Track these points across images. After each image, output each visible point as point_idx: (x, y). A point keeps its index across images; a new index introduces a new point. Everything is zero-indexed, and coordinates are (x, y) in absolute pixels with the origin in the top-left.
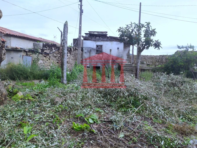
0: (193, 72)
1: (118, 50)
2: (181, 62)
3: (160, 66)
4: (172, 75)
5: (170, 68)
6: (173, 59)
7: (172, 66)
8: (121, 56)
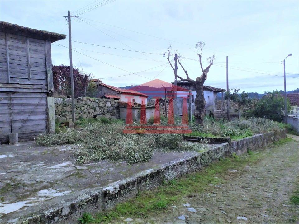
0: (281, 115)
1: (209, 99)
2: (269, 107)
3: (249, 111)
4: (259, 118)
5: (259, 113)
6: (261, 105)
7: (261, 111)
8: (212, 104)
